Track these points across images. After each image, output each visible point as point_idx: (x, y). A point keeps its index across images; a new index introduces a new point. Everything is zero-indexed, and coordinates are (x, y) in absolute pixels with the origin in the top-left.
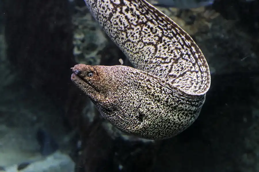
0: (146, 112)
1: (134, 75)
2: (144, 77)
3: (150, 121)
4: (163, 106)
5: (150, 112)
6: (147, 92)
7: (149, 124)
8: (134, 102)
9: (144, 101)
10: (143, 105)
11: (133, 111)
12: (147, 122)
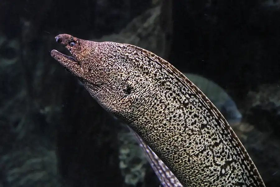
0: (135, 85)
1: (121, 48)
2: (132, 51)
3: (137, 95)
4: (151, 79)
5: (139, 84)
6: (135, 65)
7: (137, 98)
8: (121, 75)
9: (133, 74)
10: (131, 77)
11: (121, 84)
12: (134, 96)
